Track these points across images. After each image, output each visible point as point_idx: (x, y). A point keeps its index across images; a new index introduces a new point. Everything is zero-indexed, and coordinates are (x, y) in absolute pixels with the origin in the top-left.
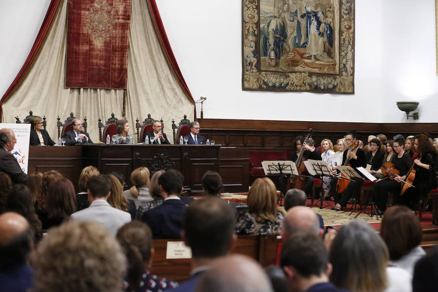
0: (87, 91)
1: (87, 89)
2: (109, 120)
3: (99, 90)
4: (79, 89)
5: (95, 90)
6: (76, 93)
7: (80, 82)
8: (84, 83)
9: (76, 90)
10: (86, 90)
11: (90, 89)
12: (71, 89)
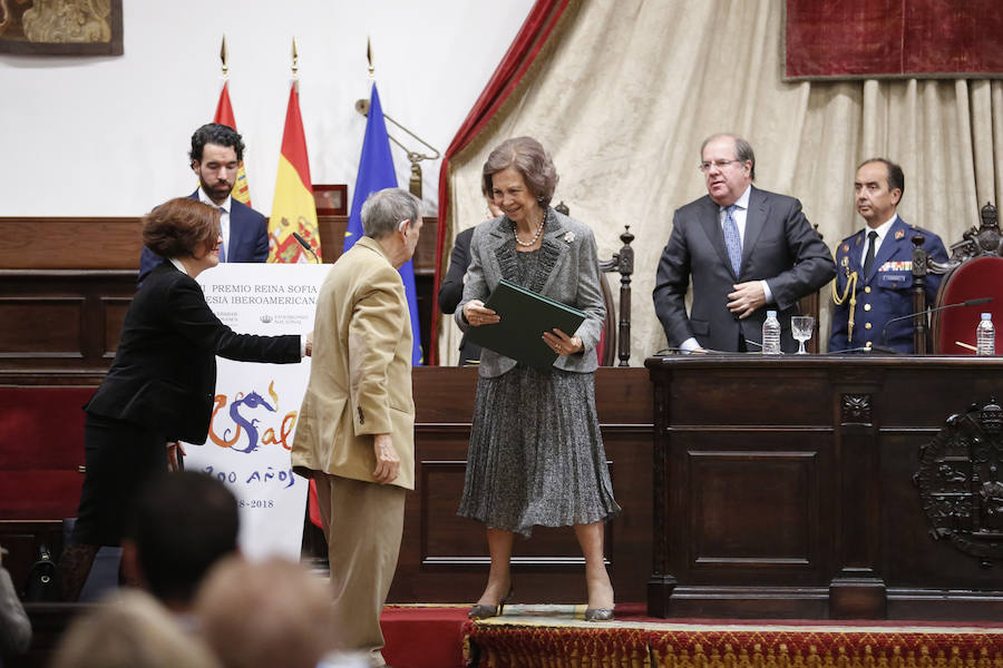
0: (904, 93)
1: (904, 82)
2: (966, 237)
3: (962, 86)
4: (859, 85)
5: (946, 85)
6: (842, 102)
7: (860, 47)
8: (881, 51)
9: (844, 88)
10: (895, 91)
11: (922, 82)
12: (815, 85)
